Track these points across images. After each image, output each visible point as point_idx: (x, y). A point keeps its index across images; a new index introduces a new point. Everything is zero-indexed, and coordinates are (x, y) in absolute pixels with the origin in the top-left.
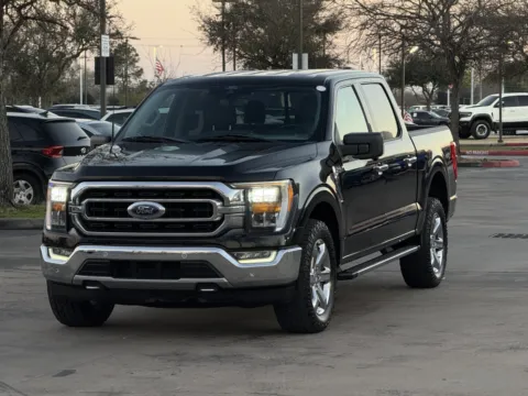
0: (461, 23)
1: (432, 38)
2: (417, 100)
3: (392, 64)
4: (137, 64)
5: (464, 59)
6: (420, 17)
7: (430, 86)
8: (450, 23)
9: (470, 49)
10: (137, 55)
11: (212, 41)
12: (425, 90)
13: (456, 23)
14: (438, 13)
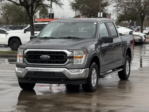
0: (144, 5)
1: (136, 8)
5: (144, 14)
6: (133, 3)
7: (130, 21)
8: (141, 5)
9: (146, 12)
11: (73, 8)
13: (142, 5)
14: (137, 2)
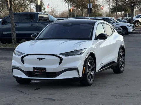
2: (119, 16)
3: (113, 6)
4: (44, 7)
7: (123, 12)
10: (44, 4)
12: (122, 13)
